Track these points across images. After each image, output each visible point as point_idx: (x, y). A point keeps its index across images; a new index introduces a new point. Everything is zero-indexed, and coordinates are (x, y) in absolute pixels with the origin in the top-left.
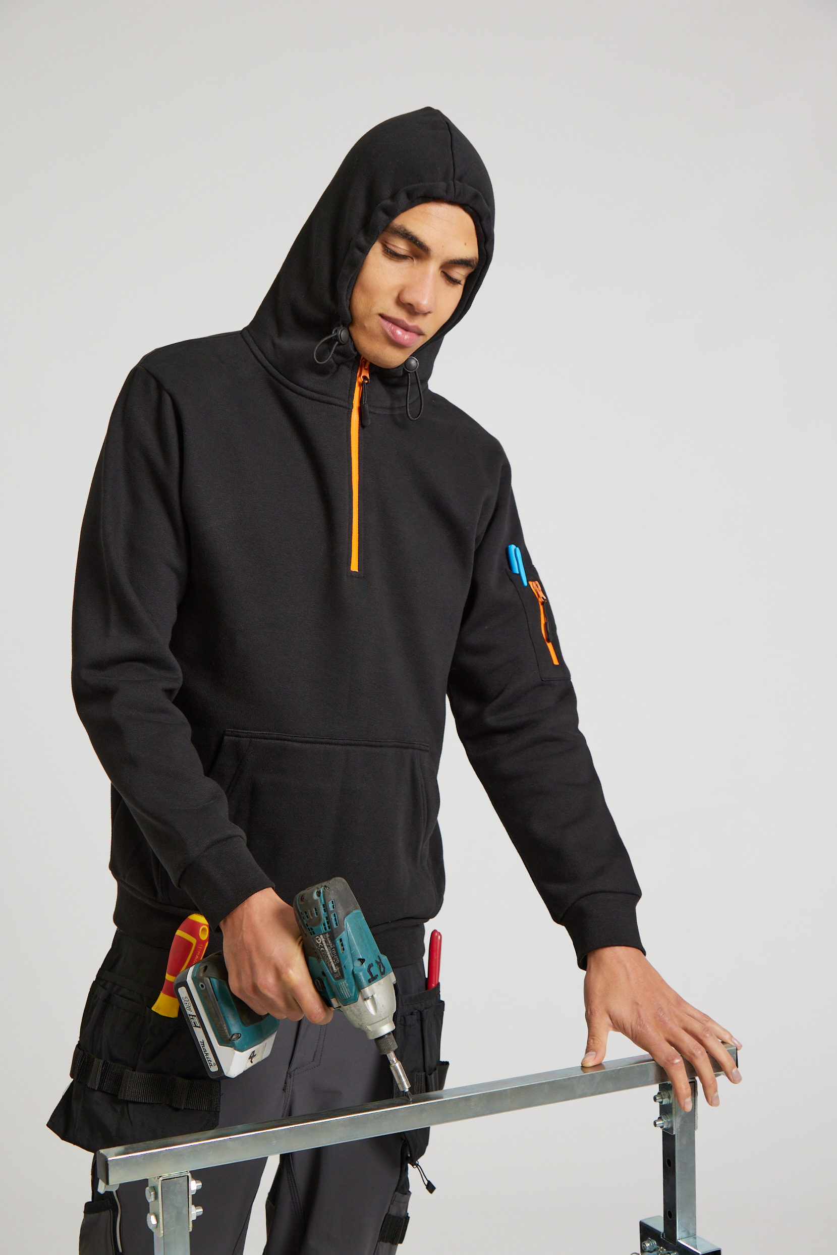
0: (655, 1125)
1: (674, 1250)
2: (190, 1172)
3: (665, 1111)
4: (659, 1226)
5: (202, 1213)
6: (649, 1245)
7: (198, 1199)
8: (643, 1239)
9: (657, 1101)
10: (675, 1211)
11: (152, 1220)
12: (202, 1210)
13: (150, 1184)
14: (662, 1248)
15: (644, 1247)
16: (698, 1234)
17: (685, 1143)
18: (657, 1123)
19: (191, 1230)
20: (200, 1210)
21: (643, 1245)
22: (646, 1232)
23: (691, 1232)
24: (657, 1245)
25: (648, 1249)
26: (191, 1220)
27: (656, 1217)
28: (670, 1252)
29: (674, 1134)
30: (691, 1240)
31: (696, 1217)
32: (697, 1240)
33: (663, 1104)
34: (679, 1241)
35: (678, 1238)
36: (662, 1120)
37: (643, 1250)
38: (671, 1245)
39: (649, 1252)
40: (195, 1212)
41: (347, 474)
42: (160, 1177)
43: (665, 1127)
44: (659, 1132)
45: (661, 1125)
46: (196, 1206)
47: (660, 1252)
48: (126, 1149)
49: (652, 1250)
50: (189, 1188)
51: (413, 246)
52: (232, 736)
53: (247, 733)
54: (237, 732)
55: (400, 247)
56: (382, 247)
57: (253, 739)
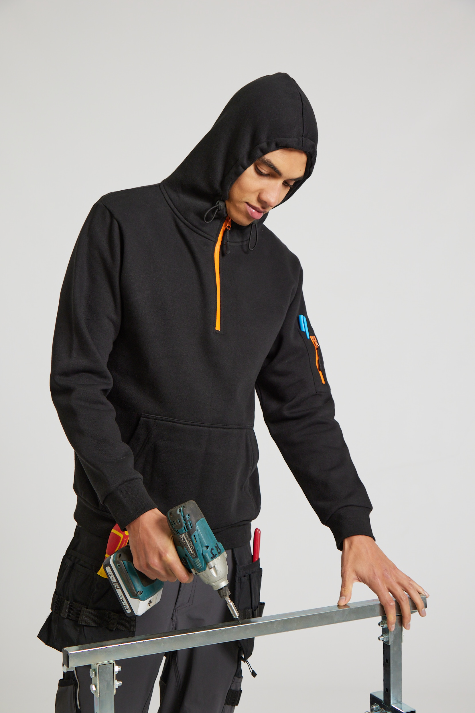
0: (379, 639)
1: (389, 710)
2: (115, 661)
3: (385, 631)
4: (381, 697)
5: (121, 684)
6: (375, 707)
7: (119, 677)
8: (372, 704)
9: (380, 625)
10: (390, 688)
11: (93, 688)
12: (121, 683)
13: (92, 667)
14: (382, 709)
15: (372, 708)
16: (403, 701)
17: (396, 650)
18: (380, 638)
19: (115, 694)
20: (120, 683)
21: (372, 707)
22: (374, 700)
23: (399, 700)
24: (380, 707)
25: (374, 709)
26: (115, 688)
27: (379, 691)
28: (387, 711)
29: (390, 644)
30: (399, 705)
31: (401, 692)
32: (402, 705)
33: (384, 627)
34: (392, 705)
35: (391, 703)
36: (383, 637)
37: (372, 710)
38: (387, 707)
39: (375, 711)
40: (118, 684)
41: (213, 277)
42: (98, 663)
43: (384, 640)
44: (381, 644)
45: (382, 639)
46: (118, 681)
47: (381, 711)
48: (79, 647)
49: (377, 710)
50: (114, 671)
51: (272, 171)
52: (145, 418)
53: (153, 416)
54: (148, 415)
55: (265, 170)
56: (255, 167)
57: (157, 420)
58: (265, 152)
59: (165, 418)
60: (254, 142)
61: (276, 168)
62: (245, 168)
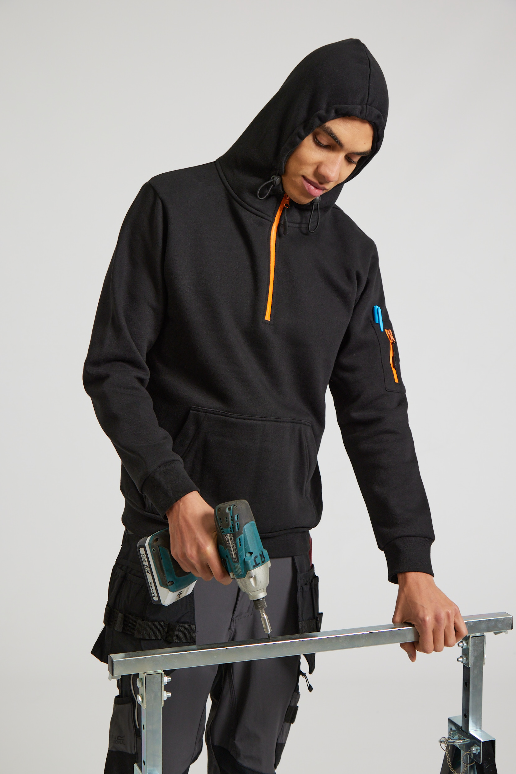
2: (164, 671)
3: (465, 652)
4: (459, 722)
5: (170, 696)
7: (167, 688)
8: (450, 730)
9: (460, 646)
10: (469, 713)
11: (140, 699)
12: (170, 694)
13: (140, 677)
16: (482, 728)
17: (476, 673)
18: (459, 659)
19: (163, 706)
20: (169, 694)
22: (452, 726)
23: (478, 726)
26: (163, 700)
28: (465, 740)
29: (470, 667)
30: (478, 731)
31: (481, 717)
32: (482, 732)
33: (464, 648)
34: (470, 732)
35: (469, 730)
36: (463, 658)
38: (464, 732)
40: (166, 695)
41: (267, 261)
42: (146, 673)
43: (464, 662)
44: (461, 666)
45: (462, 661)
46: (167, 692)
50: (163, 681)
51: (333, 141)
52: (195, 411)
53: (204, 409)
54: (198, 408)
55: (324, 140)
56: (314, 137)
57: (207, 414)
58: (324, 120)
59: (217, 411)
60: (312, 108)
61: (337, 137)
62: (302, 138)
